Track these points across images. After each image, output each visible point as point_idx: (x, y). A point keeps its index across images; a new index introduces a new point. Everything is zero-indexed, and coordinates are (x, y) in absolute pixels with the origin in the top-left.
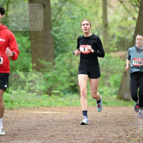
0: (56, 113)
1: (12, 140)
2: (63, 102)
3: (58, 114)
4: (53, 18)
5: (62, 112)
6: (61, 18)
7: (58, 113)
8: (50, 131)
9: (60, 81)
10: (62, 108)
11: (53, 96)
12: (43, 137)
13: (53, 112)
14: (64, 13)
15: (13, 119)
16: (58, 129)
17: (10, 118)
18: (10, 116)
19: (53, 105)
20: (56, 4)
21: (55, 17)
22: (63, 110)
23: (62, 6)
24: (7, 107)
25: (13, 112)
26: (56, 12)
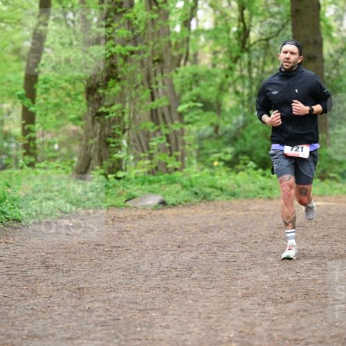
0: (331, 204)
1: (271, 241)
2: (341, 189)
3: (334, 206)
4: (326, 74)
5: (340, 202)
6: (338, 75)
7: (333, 204)
8: (322, 229)
9: (336, 160)
10: (339, 197)
11: (327, 181)
12: (313, 237)
13: (327, 203)
14: (343, 67)
15: (272, 213)
16: (334, 226)
17: (269, 210)
18: (268, 208)
19: (327, 193)
20: (331, 56)
21: (330, 73)
22: (340, 200)
23: (339, 58)
24: (264, 196)
25: (272, 202)
26: (332, 65)
